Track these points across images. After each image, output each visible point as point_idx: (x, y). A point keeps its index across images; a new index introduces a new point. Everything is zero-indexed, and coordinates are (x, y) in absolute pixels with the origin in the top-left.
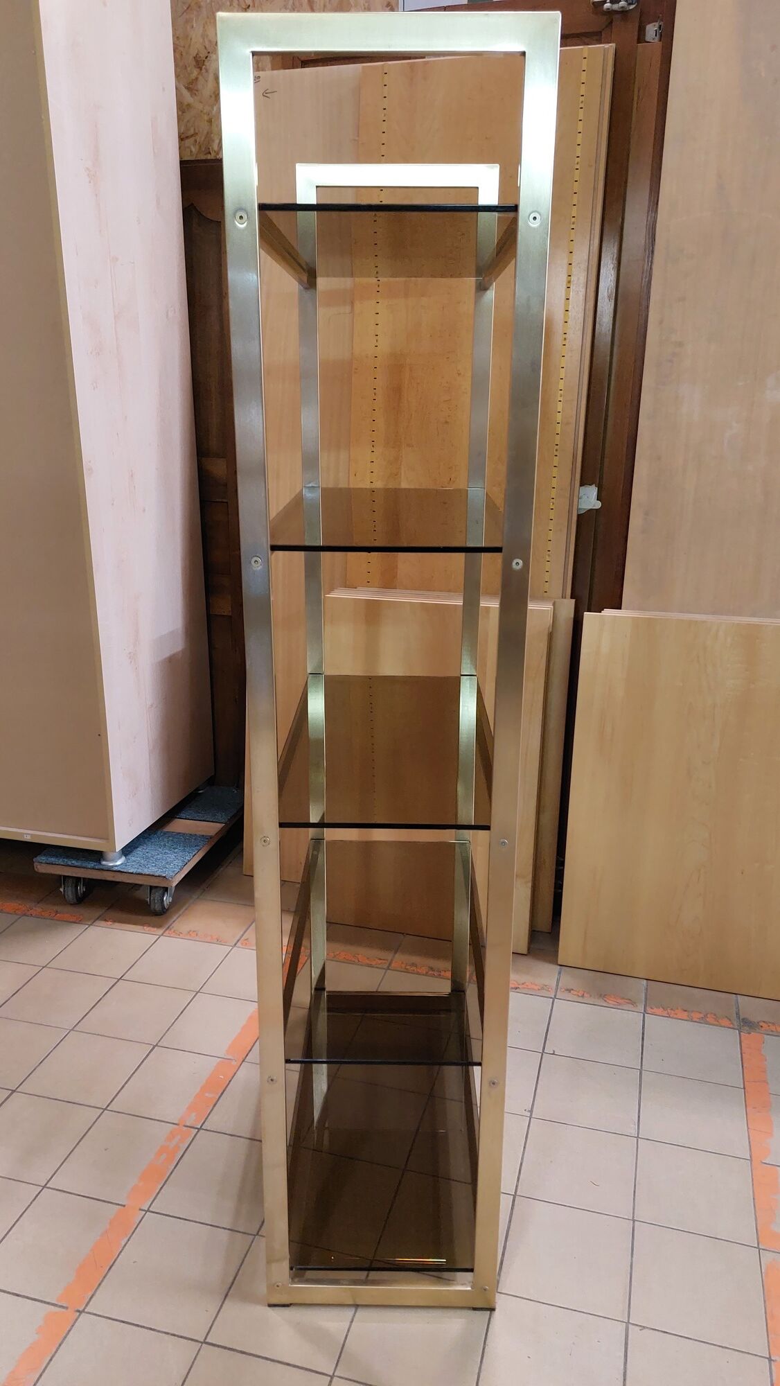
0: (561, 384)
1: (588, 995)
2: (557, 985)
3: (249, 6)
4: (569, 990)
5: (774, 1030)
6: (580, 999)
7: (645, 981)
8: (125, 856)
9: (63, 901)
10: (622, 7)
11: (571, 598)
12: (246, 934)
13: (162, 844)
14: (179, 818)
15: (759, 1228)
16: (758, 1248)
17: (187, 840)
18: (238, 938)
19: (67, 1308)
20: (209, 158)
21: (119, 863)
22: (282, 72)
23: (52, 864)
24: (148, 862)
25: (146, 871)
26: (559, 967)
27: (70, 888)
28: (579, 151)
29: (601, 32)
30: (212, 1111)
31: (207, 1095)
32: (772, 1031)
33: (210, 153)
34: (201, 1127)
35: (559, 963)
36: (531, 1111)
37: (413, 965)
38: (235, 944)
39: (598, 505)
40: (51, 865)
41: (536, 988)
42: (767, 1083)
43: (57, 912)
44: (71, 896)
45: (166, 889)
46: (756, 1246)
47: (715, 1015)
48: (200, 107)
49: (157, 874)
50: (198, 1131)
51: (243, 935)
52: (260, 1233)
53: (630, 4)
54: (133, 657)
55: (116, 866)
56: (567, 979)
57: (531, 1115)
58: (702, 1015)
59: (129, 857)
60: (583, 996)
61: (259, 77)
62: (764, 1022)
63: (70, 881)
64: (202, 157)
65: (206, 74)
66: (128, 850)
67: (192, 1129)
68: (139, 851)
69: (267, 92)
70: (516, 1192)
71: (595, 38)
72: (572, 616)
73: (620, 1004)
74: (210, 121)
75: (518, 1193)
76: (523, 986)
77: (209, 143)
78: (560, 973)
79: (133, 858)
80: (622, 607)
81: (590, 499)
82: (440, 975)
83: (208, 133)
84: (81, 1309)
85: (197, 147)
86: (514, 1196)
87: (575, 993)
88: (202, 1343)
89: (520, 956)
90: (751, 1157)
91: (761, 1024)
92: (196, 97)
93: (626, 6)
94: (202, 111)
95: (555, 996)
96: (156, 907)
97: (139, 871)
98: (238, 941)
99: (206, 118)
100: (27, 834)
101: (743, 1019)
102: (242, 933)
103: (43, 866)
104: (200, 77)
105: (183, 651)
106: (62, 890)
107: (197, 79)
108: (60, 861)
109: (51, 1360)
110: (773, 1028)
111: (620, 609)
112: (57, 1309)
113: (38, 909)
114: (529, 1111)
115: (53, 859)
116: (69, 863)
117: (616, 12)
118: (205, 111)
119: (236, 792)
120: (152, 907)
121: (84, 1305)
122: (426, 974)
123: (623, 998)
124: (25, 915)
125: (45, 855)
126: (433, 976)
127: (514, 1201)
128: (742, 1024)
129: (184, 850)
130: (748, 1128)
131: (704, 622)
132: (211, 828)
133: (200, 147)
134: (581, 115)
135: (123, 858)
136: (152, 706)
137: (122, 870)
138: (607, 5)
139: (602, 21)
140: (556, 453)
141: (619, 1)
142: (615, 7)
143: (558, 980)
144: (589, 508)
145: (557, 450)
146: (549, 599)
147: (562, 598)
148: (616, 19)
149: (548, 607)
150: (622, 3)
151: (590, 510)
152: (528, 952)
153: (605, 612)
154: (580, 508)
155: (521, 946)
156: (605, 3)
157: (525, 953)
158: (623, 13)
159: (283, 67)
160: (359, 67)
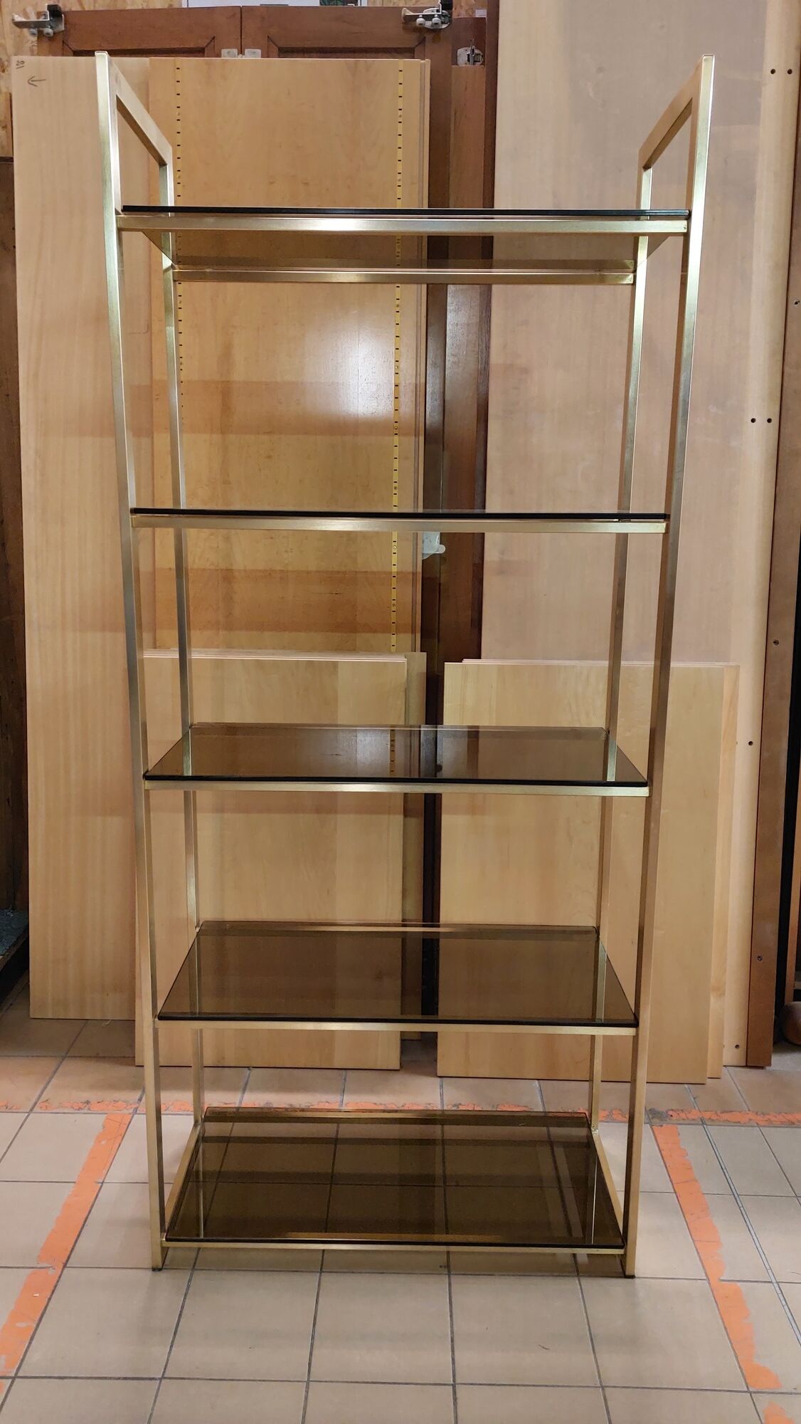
2: (442, 1101)
4: (458, 1105)
5: (685, 1118)
7: (537, 1081)
10: (435, 24)
11: (421, 651)
12: (45, 1093)
15: (742, 1367)
16: (748, 1392)
18: (34, 1100)
22: (51, 59)
26: (439, 1079)
28: (400, 168)
29: (414, 47)
30: (28, 1347)
31: (19, 1325)
32: (684, 1119)
34: (16, 1373)
35: (438, 1075)
38: (31, 1110)
39: (442, 549)
42: (696, 1181)
46: (745, 1389)
47: (620, 1110)
50: (12, 1383)
51: (40, 1096)
53: (442, 23)
56: (452, 1091)
57: (449, 1270)
58: (607, 1113)
61: (23, 62)
62: (672, 1110)
67: (4, 1380)
69: (33, 79)
70: (454, 1381)
71: (408, 51)
72: (425, 671)
75: (458, 1381)
78: (441, 1087)
80: (483, 654)
81: (432, 543)
86: (454, 1386)
87: (465, 1107)
89: (393, 1072)
90: (706, 1275)
91: (671, 1113)
93: (440, 22)
98: (36, 1104)
101: (650, 1110)
102: (38, 1093)
110: (683, 1115)
111: (480, 658)
114: (445, 1267)
117: (428, 30)
128: (651, 1116)
130: (694, 1241)
131: (573, 667)
134: (400, 129)
138: (420, 20)
139: (415, 36)
140: (395, 492)
141: (433, 16)
142: (428, 24)
143: (442, 1095)
144: (433, 552)
145: (395, 488)
146: (398, 652)
147: (412, 651)
148: (429, 37)
149: (401, 660)
150: (436, 20)
151: (434, 554)
152: (401, 1066)
153: (466, 661)
154: (425, 552)
155: (393, 1059)
156: (417, 17)
157: (398, 1068)
158: (435, 31)
159: (51, 54)
160: (146, 61)
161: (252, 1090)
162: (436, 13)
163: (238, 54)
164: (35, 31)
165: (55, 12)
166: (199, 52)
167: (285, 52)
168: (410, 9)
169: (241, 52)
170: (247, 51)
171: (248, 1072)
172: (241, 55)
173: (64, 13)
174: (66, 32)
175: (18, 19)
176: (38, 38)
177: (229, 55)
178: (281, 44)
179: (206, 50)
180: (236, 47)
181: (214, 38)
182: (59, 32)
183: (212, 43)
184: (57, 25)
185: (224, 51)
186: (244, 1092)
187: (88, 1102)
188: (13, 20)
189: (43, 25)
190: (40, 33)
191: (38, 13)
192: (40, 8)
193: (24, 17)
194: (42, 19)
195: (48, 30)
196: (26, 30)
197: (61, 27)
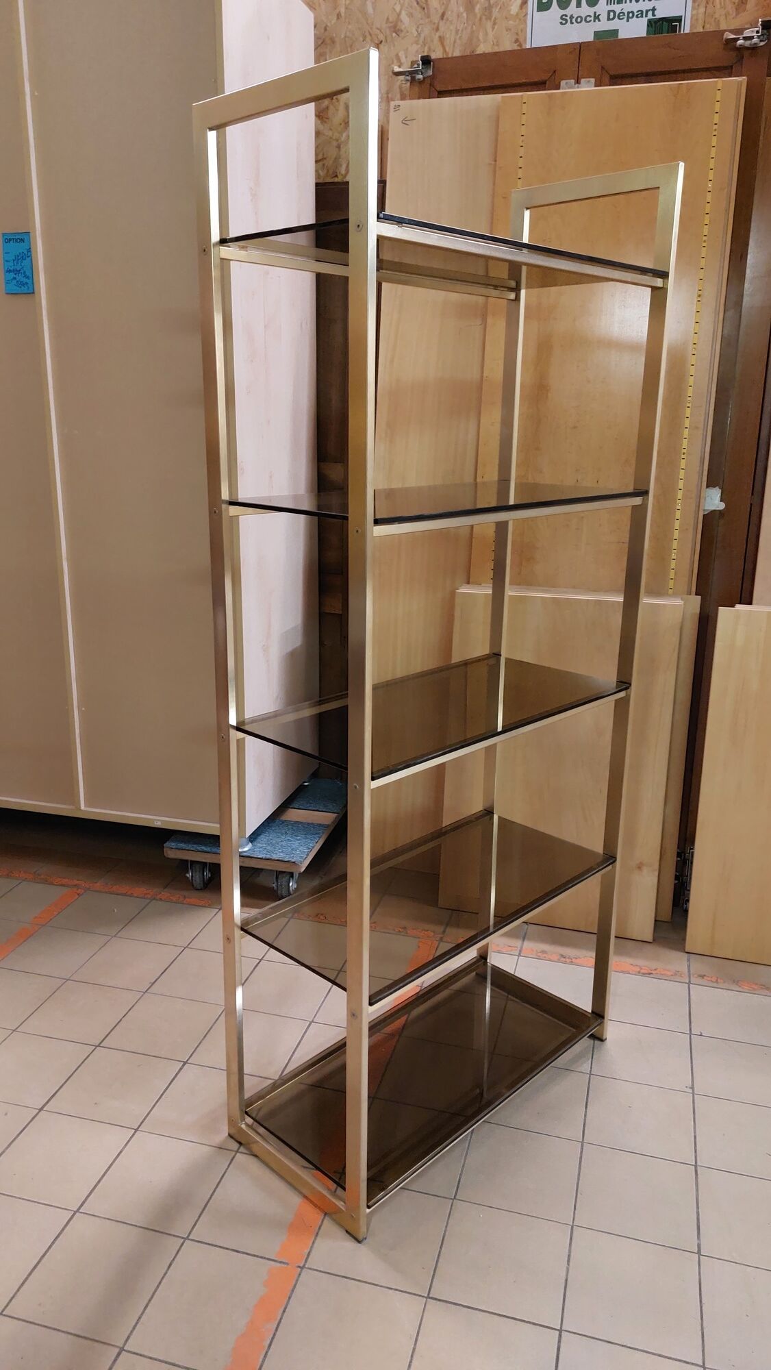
0: (690, 392)
1: (722, 981)
2: (689, 971)
3: (381, 42)
4: (703, 976)
6: (715, 985)
8: (251, 842)
9: (190, 885)
10: (755, 44)
11: (696, 595)
13: (283, 831)
14: (292, 808)
17: (307, 828)
19: (288, 1264)
20: (336, 181)
21: (246, 849)
22: (422, 101)
23: (182, 849)
24: (275, 848)
25: (275, 857)
26: (686, 955)
27: (198, 873)
28: (711, 175)
29: (732, 66)
33: (336, 176)
35: (686, 951)
36: (692, 1088)
37: (544, 952)
39: (722, 506)
40: (181, 851)
41: (669, 973)
43: (185, 897)
44: (198, 880)
45: (291, 875)
48: (330, 133)
49: (286, 859)
52: (457, 1197)
53: (761, 41)
54: (265, 649)
55: (244, 852)
56: (698, 965)
57: (693, 1091)
59: (255, 843)
60: (717, 982)
61: (399, 106)
63: (197, 867)
64: (329, 180)
65: (337, 104)
66: (254, 837)
68: (263, 838)
69: (407, 120)
70: (696, 1163)
71: (726, 71)
72: (698, 611)
73: (754, 989)
74: (339, 147)
75: (699, 1164)
76: (656, 972)
77: (337, 167)
78: (689, 960)
79: (259, 845)
80: (754, 601)
81: (714, 500)
82: (572, 962)
83: (336, 158)
84: (302, 1265)
85: (325, 171)
86: (696, 1167)
87: (709, 979)
88: (426, 1297)
89: (647, 943)
92: (326, 125)
93: (758, 42)
94: (331, 138)
95: (690, 981)
96: (283, 892)
97: (268, 856)
99: (335, 144)
100: (158, 820)
103: (173, 851)
104: (331, 107)
105: (301, 645)
106: (189, 875)
107: (327, 108)
108: (190, 847)
109: (284, 1311)
111: (752, 604)
112: (279, 1265)
113: (165, 894)
114: (690, 1088)
115: (181, 845)
116: (199, 848)
117: (747, 48)
118: (334, 138)
119: (341, 784)
120: (279, 892)
121: (304, 1261)
122: (558, 961)
123: (757, 984)
124: (154, 899)
125: (173, 841)
126: (565, 963)
127: (696, 1171)
129: (306, 838)
132: (326, 818)
133: (328, 171)
134: (714, 141)
135: (250, 844)
136: (277, 697)
137: (252, 856)
138: (740, 42)
139: (734, 54)
140: (683, 456)
141: (752, 38)
142: (748, 43)
143: (689, 966)
144: (714, 509)
145: (684, 454)
146: (675, 595)
147: (687, 594)
148: (746, 54)
149: (678, 602)
150: (755, 40)
151: (715, 510)
152: (654, 940)
153: (738, 607)
154: (706, 508)
155: (648, 934)
156: (738, 39)
157: (651, 940)
158: (754, 48)
159: (421, 96)
160: (497, 97)
161: (529, 939)
162: (755, 34)
163: (575, 84)
164: (409, 78)
165: (426, 61)
166: (540, 85)
167: (616, 79)
168: (731, 31)
169: (578, 82)
170: (583, 81)
171: (526, 926)
172: (577, 85)
173: (433, 61)
174: (433, 77)
175: (397, 69)
176: (411, 83)
177: (567, 88)
178: (612, 73)
179: (547, 82)
180: (574, 79)
181: (555, 72)
182: (428, 77)
183: (553, 77)
184: (426, 71)
185: (563, 83)
186: (524, 940)
187: (405, 928)
188: (393, 71)
189: (416, 72)
190: (413, 79)
191: (413, 63)
192: (415, 59)
193: (400, 67)
194: (415, 68)
195: (420, 77)
196: (402, 78)
197: (430, 73)
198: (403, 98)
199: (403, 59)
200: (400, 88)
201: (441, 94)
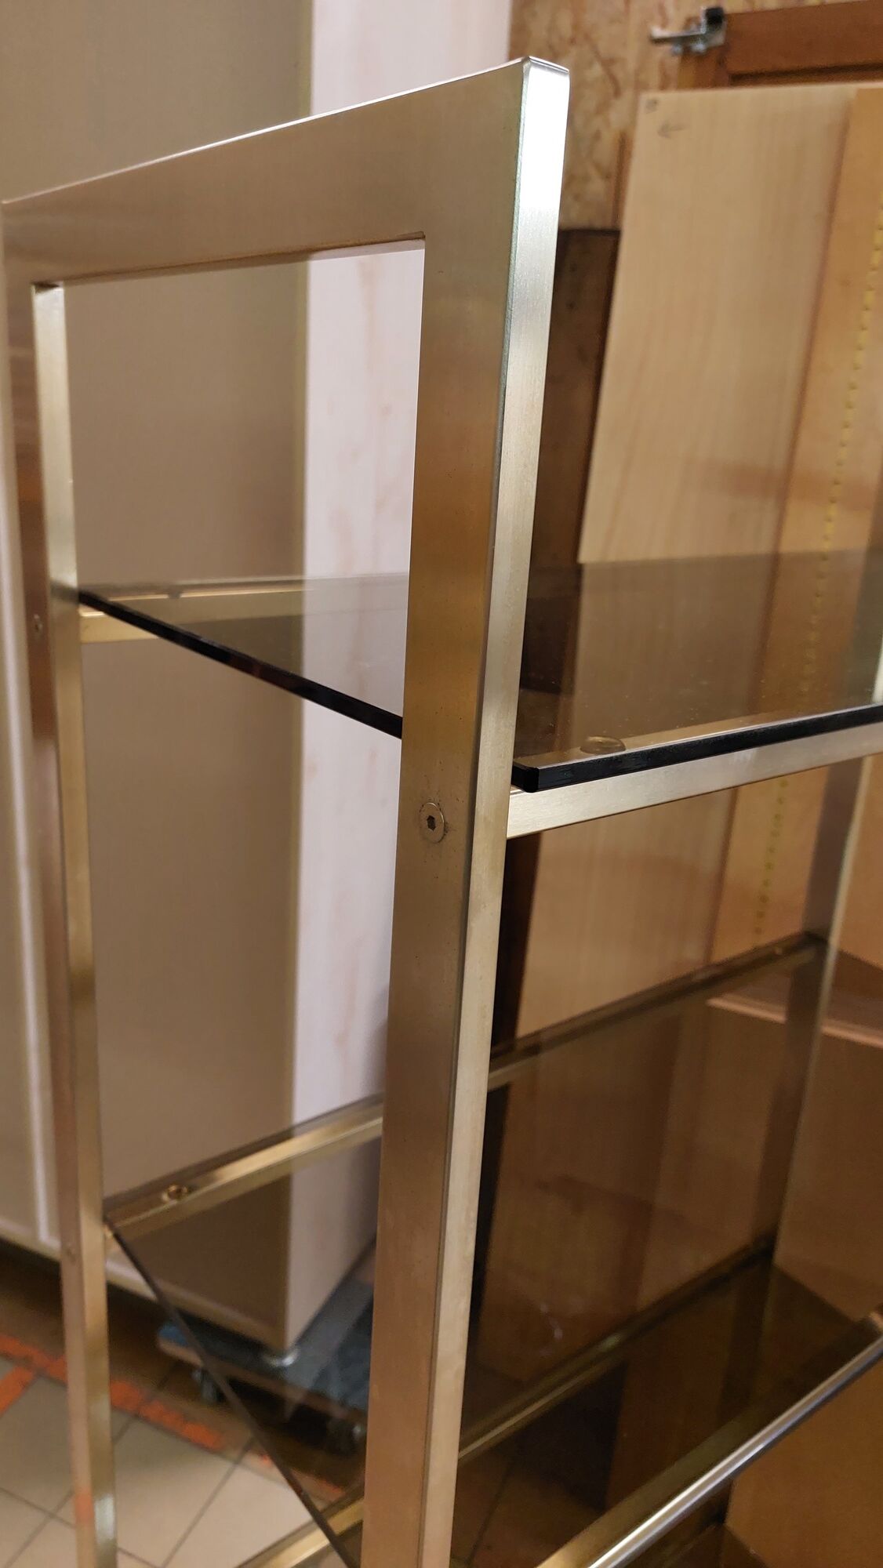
21: (288, 1361)
22: (699, 93)
40: (182, 1346)
43: (186, 1420)
61: (656, 102)
69: (667, 126)
103: (170, 1344)
113: (156, 1405)
124: (137, 1416)
159: (700, 83)
160: (850, 89)
164: (680, 49)
165: (715, 17)
173: (729, 16)
174: (725, 48)
175: (658, 32)
176: (682, 57)
182: (716, 47)
184: (713, 36)
188: (651, 34)
189: (694, 38)
190: (687, 53)
191: (689, 21)
192: (693, 13)
193: (664, 26)
194: (694, 30)
195: (700, 47)
196: (667, 47)
197: (719, 39)
198: (663, 87)
199: (671, 11)
200: (662, 64)
201: (738, 79)
